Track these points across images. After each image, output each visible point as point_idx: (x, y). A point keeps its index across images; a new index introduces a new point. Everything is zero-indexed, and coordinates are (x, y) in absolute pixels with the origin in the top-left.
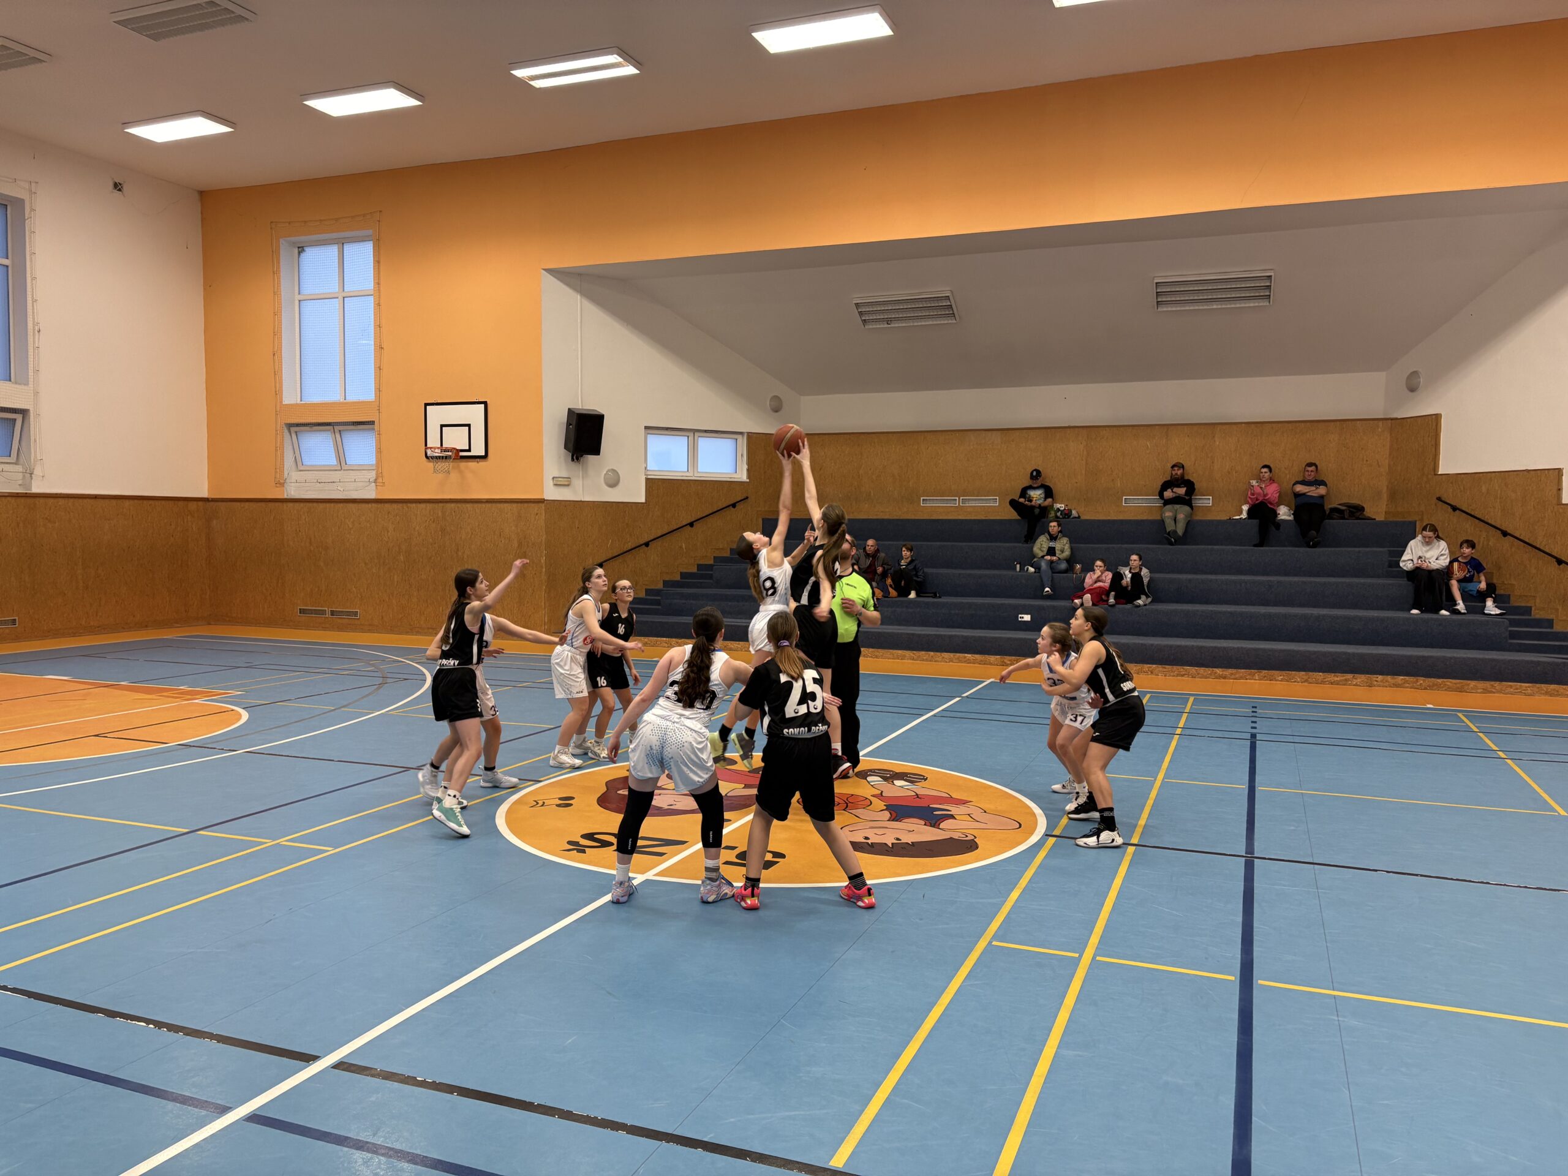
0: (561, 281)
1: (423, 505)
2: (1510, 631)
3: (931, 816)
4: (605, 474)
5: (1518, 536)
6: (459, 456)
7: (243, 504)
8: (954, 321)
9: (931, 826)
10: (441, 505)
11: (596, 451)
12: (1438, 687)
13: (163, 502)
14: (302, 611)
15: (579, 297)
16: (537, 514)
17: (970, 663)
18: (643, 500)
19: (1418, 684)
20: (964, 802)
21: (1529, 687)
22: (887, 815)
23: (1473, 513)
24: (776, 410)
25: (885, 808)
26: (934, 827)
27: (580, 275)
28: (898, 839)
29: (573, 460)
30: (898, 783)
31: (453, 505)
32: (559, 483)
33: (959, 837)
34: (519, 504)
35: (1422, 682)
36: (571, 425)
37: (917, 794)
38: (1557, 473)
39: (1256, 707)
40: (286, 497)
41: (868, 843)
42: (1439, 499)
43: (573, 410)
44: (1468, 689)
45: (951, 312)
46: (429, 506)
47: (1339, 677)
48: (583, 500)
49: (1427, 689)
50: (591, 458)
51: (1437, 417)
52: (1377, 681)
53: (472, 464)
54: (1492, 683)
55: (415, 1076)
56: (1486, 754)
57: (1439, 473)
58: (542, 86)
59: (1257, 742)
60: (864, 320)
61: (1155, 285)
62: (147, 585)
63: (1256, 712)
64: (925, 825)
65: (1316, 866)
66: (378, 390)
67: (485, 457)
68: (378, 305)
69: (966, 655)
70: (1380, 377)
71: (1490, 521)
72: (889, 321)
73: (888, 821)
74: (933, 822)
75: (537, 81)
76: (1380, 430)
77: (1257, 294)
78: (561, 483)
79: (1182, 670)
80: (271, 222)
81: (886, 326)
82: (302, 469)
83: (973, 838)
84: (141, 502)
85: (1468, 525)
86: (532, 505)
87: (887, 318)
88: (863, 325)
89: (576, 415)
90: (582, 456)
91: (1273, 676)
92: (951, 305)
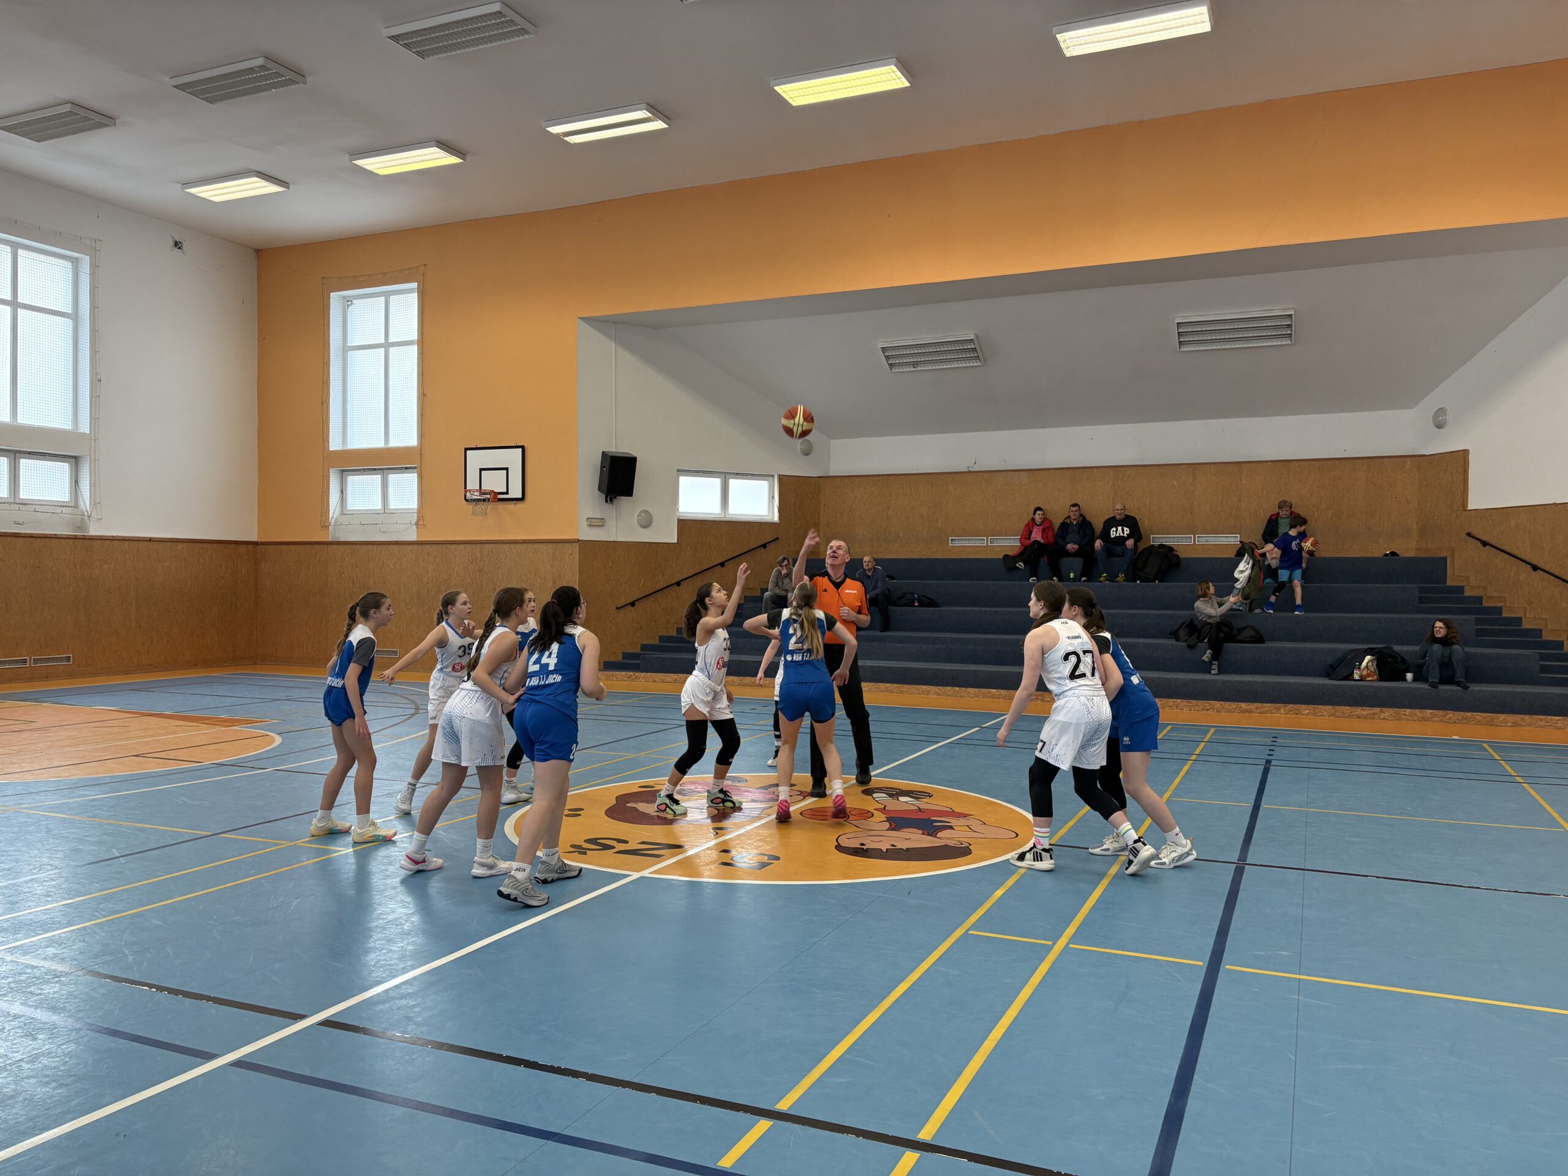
0: (596, 329)
1: (462, 547)
2: (1541, 665)
3: (927, 824)
4: (638, 516)
5: (1549, 571)
6: (498, 498)
7: (289, 547)
8: (979, 364)
9: (928, 835)
10: (479, 546)
11: (628, 491)
13: (214, 545)
16: (571, 554)
17: (995, 698)
18: (675, 541)
20: (965, 816)
21: (1559, 720)
23: (1502, 548)
24: (807, 454)
25: (886, 819)
26: (931, 835)
27: (614, 322)
28: (893, 845)
29: (607, 501)
30: (903, 799)
31: (490, 546)
32: (593, 524)
33: (955, 844)
34: (554, 545)
35: (1451, 715)
36: (604, 467)
37: (920, 809)
39: (1276, 738)
40: (330, 540)
42: (1469, 534)
43: (607, 453)
44: (1498, 723)
45: (976, 355)
46: (468, 547)
48: (616, 540)
49: (1456, 723)
50: (624, 500)
51: (1465, 453)
52: (1405, 715)
53: (511, 506)
54: (1523, 716)
56: (1504, 779)
57: (1469, 509)
58: (577, 142)
59: (1271, 767)
60: (891, 364)
61: (1176, 325)
62: (197, 626)
63: (1275, 741)
64: (922, 833)
65: (1306, 872)
66: (421, 435)
67: (523, 499)
68: (422, 355)
69: (991, 690)
70: (1408, 413)
71: (1519, 556)
72: (915, 364)
73: (887, 830)
74: (931, 832)
75: (571, 137)
76: (1408, 467)
77: (1279, 333)
78: (595, 523)
79: (1207, 704)
80: (323, 278)
81: (912, 369)
82: (346, 513)
83: (968, 845)
84: (193, 544)
85: (1500, 560)
86: (567, 545)
87: (913, 362)
88: (889, 369)
89: (609, 458)
90: (615, 498)
91: (1298, 710)
92: (975, 348)
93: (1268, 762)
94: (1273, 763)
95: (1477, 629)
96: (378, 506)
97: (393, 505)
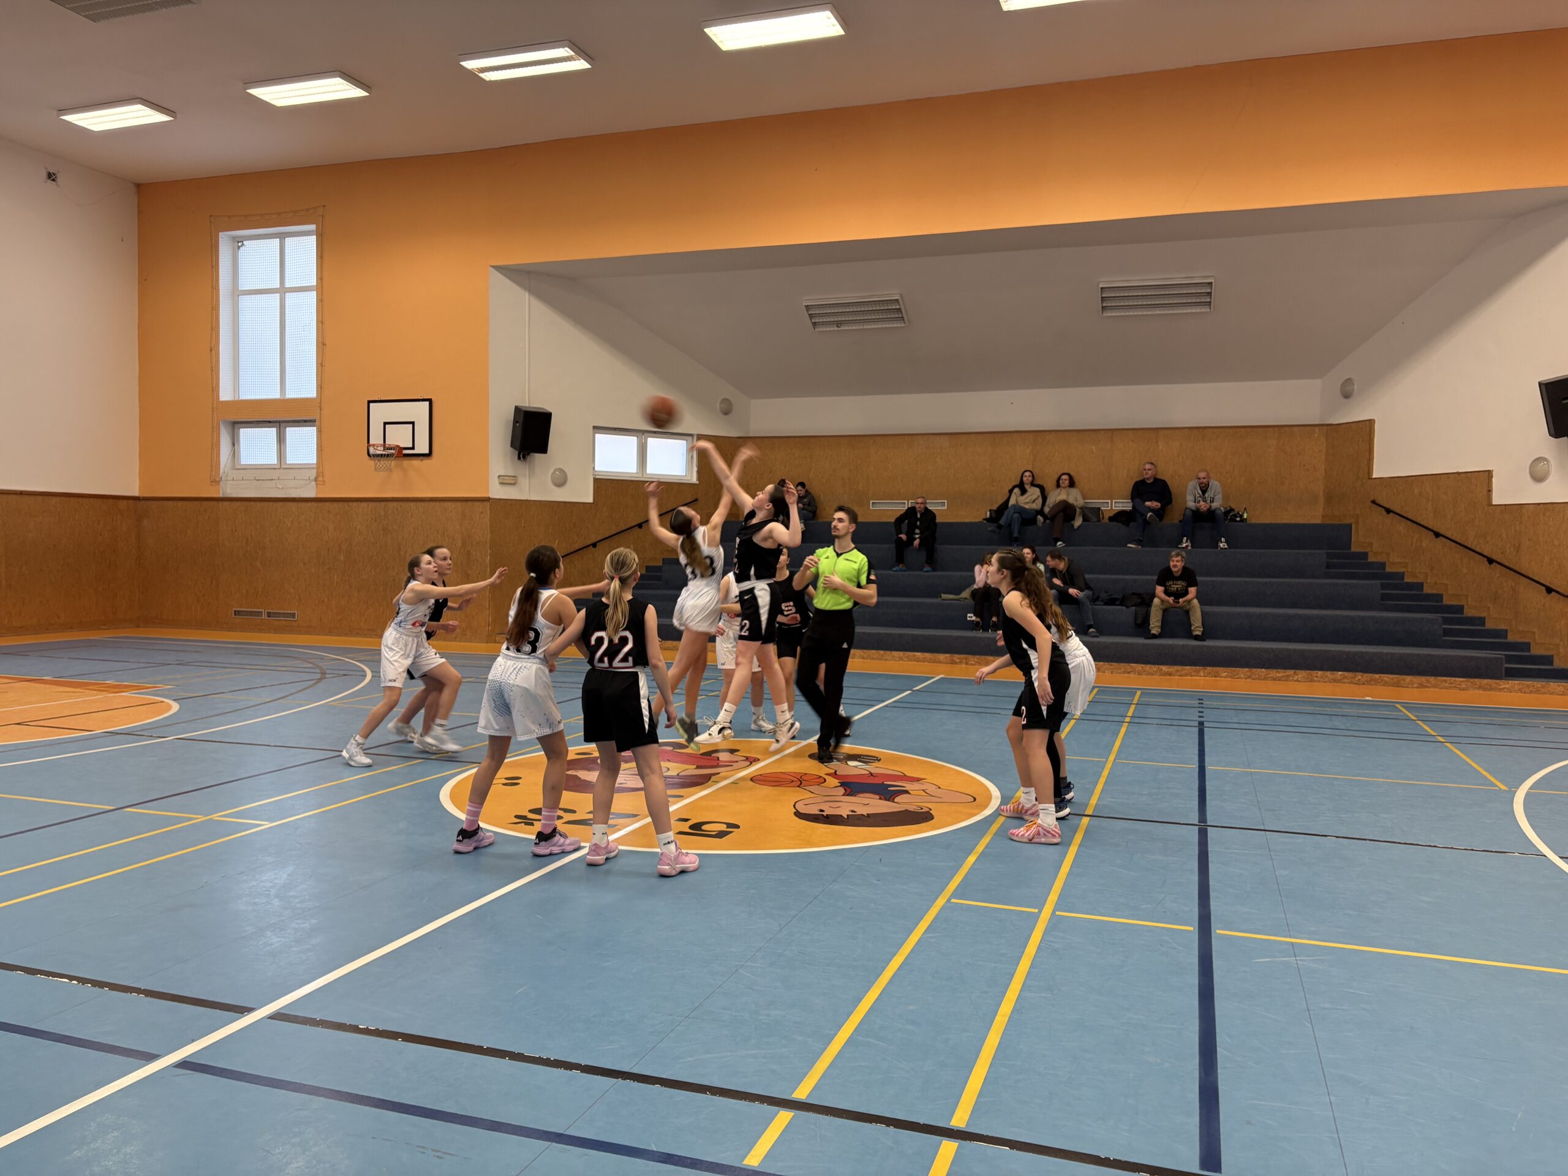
0: (510, 278)
1: (364, 504)
2: (1444, 629)
3: (886, 792)
4: (552, 474)
5: (1450, 537)
6: (401, 454)
7: (175, 503)
8: (903, 325)
9: (886, 800)
10: (383, 504)
11: (543, 448)
12: (1376, 682)
13: (91, 500)
14: (237, 613)
15: (527, 294)
16: (482, 513)
17: (920, 661)
18: (591, 500)
19: (1357, 679)
20: (918, 780)
21: (1463, 681)
22: (842, 791)
23: (1406, 515)
24: (726, 413)
25: (839, 784)
26: (889, 800)
27: (529, 272)
28: (853, 811)
29: (519, 458)
30: (852, 763)
31: (395, 504)
32: (505, 482)
33: (915, 809)
34: (464, 503)
35: (1360, 677)
36: (517, 422)
37: (871, 773)
38: (1487, 475)
39: (1202, 700)
40: (221, 495)
41: (823, 815)
42: (1373, 502)
43: (521, 408)
44: (1404, 684)
45: (900, 316)
46: (371, 505)
47: (1280, 673)
48: (529, 499)
49: (1365, 684)
50: (538, 456)
51: (1371, 422)
52: (1317, 677)
53: (416, 462)
54: (1428, 678)
55: (356, 1024)
56: (1426, 739)
57: (1374, 477)
58: (493, 79)
59: (1205, 729)
60: (815, 323)
61: (1100, 290)
62: (73, 586)
63: (1202, 704)
64: (880, 799)
65: (1267, 833)
66: (320, 387)
67: (429, 455)
68: (320, 301)
69: (916, 653)
70: (1317, 383)
71: (1422, 523)
72: (839, 324)
73: (843, 795)
74: (888, 797)
75: (486, 73)
76: (1316, 435)
77: (1198, 301)
78: (507, 481)
79: (1128, 667)
80: (211, 216)
81: (836, 329)
82: (237, 467)
83: (928, 810)
84: (67, 499)
85: (1401, 527)
86: (477, 503)
87: (837, 321)
88: (812, 328)
89: (523, 413)
90: (528, 454)
91: (1217, 673)
92: (900, 309)
93: (1201, 724)
94: (1206, 724)
95: (1382, 594)
96: (273, 460)
97: (291, 459)
